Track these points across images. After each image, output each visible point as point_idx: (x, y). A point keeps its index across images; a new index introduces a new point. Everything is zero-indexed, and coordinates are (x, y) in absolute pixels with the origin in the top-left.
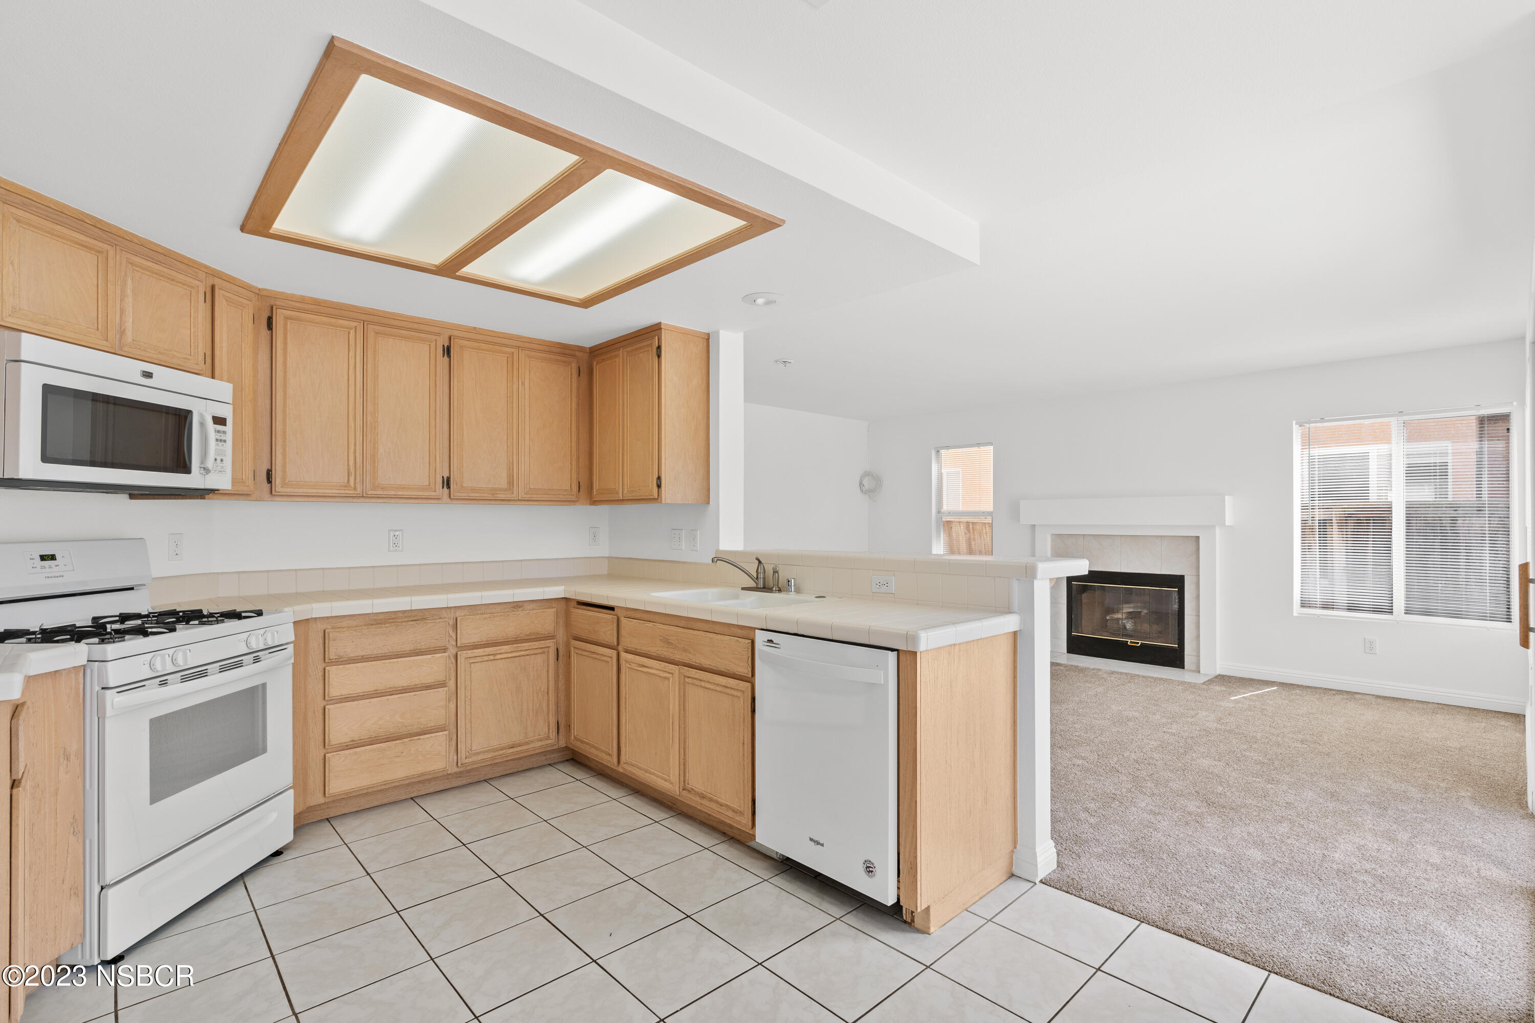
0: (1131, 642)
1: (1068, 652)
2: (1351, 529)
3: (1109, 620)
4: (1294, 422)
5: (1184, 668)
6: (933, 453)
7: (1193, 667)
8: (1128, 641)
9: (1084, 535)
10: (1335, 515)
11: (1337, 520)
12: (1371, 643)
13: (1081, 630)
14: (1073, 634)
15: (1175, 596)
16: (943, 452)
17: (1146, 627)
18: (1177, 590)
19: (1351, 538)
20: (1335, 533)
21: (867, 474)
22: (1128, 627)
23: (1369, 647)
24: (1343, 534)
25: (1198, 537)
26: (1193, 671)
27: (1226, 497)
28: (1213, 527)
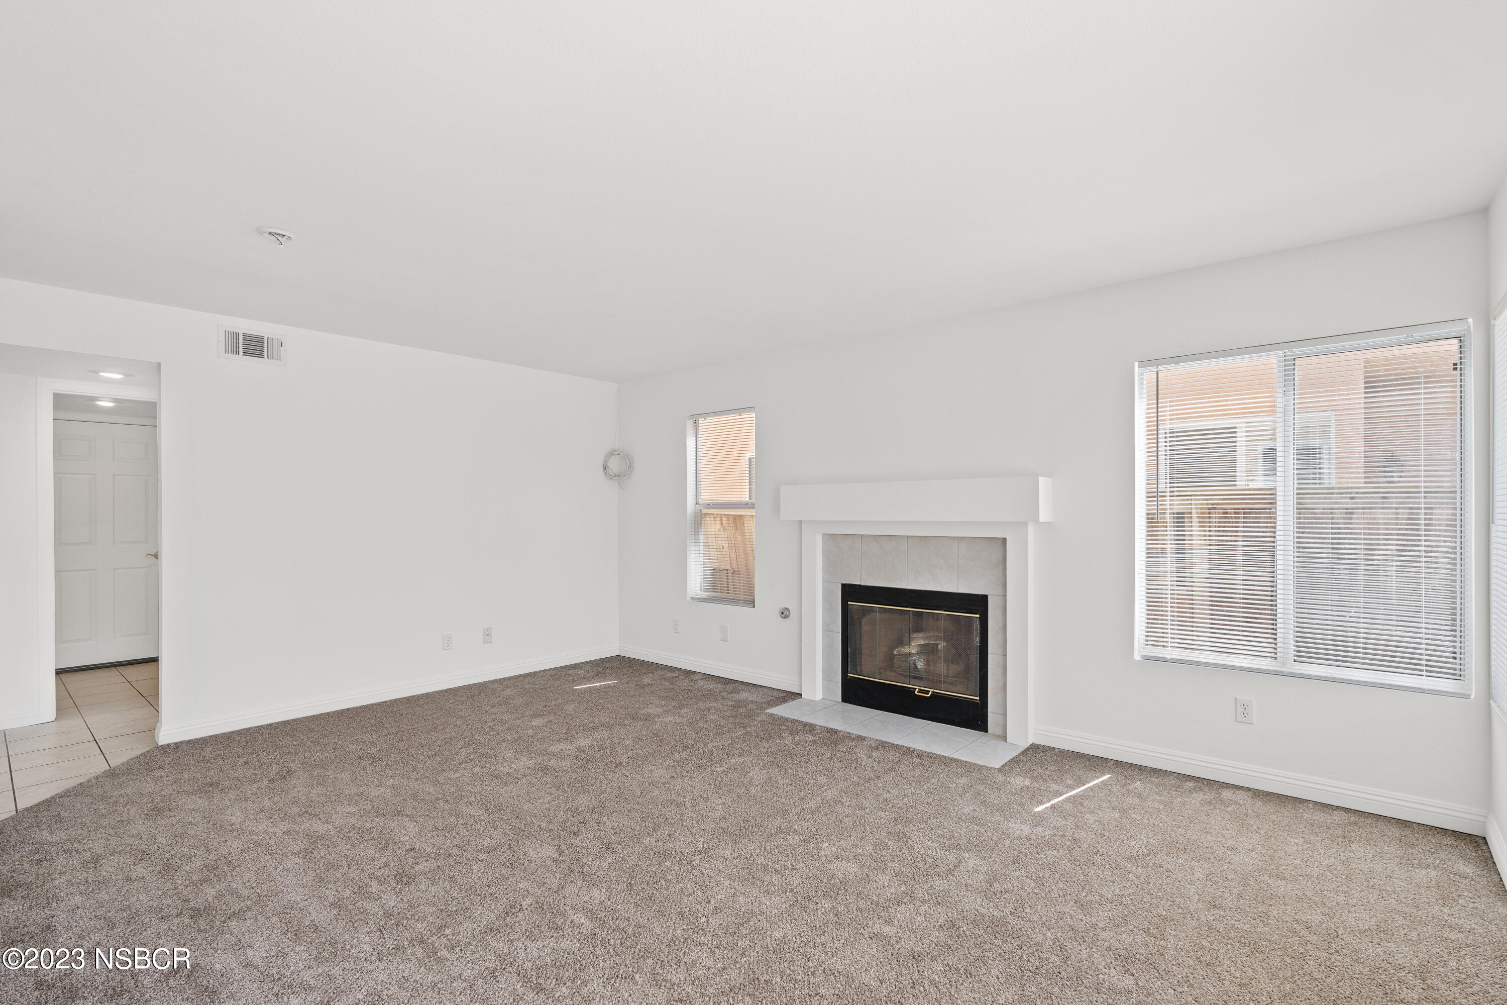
0: (920, 691)
1: (842, 701)
2: (1215, 527)
3: (897, 655)
4: (1136, 364)
5: (987, 731)
6: (690, 424)
7: (998, 731)
8: (916, 689)
9: (862, 535)
10: (1195, 506)
11: (1197, 513)
12: (1246, 706)
13: (861, 670)
14: (849, 675)
15: (977, 625)
16: (701, 421)
17: (941, 668)
18: (978, 616)
19: (1215, 536)
20: (1195, 531)
21: (613, 453)
22: (919, 667)
23: (1243, 712)
24: (1205, 531)
25: (1005, 539)
26: (999, 736)
27: (1041, 478)
28: (1025, 524)
